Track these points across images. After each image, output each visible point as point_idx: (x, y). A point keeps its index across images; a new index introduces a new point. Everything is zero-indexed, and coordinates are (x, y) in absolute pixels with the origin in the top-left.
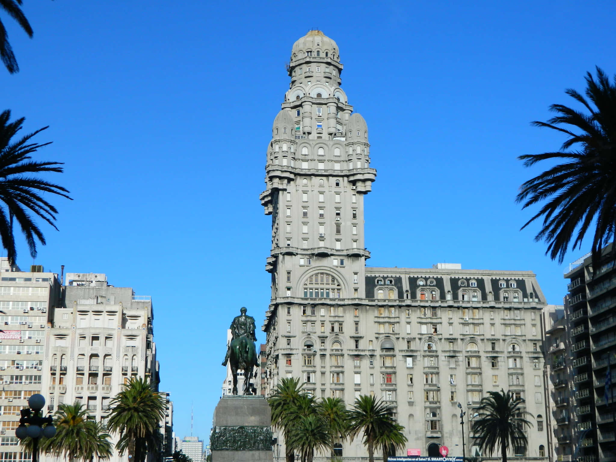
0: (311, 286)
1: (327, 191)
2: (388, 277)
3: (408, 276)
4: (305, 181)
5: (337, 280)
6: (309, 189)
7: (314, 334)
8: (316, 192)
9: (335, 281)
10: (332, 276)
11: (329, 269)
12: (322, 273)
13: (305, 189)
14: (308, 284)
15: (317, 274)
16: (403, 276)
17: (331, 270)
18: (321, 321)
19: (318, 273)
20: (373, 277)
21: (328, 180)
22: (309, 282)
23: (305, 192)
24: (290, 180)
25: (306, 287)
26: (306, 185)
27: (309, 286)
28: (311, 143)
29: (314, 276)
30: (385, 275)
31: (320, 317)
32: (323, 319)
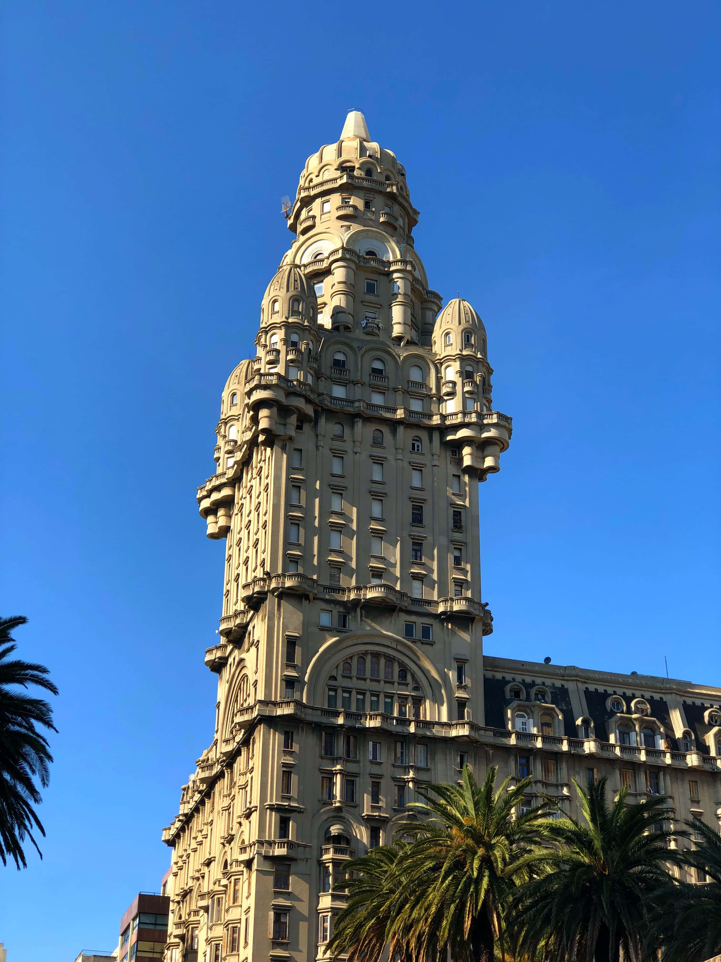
0: (347, 683)
1: (390, 458)
2: (533, 684)
3: (582, 687)
4: (336, 429)
5: (413, 676)
6: (347, 446)
7: (351, 810)
8: (364, 457)
9: (409, 677)
10: (402, 664)
11: (394, 646)
12: (376, 655)
13: (337, 444)
14: (339, 678)
15: (362, 657)
16: (570, 686)
17: (399, 648)
18: (372, 776)
19: (366, 653)
20: (498, 680)
21: (394, 432)
22: (340, 672)
23: (339, 454)
24: (303, 419)
25: (332, 683)
26: (340, 438)
27: (341, 682)
28: (355, 345)
29: (355, 659)
30: (528, 680)
31: (368, 763)
32: (376, 770)
